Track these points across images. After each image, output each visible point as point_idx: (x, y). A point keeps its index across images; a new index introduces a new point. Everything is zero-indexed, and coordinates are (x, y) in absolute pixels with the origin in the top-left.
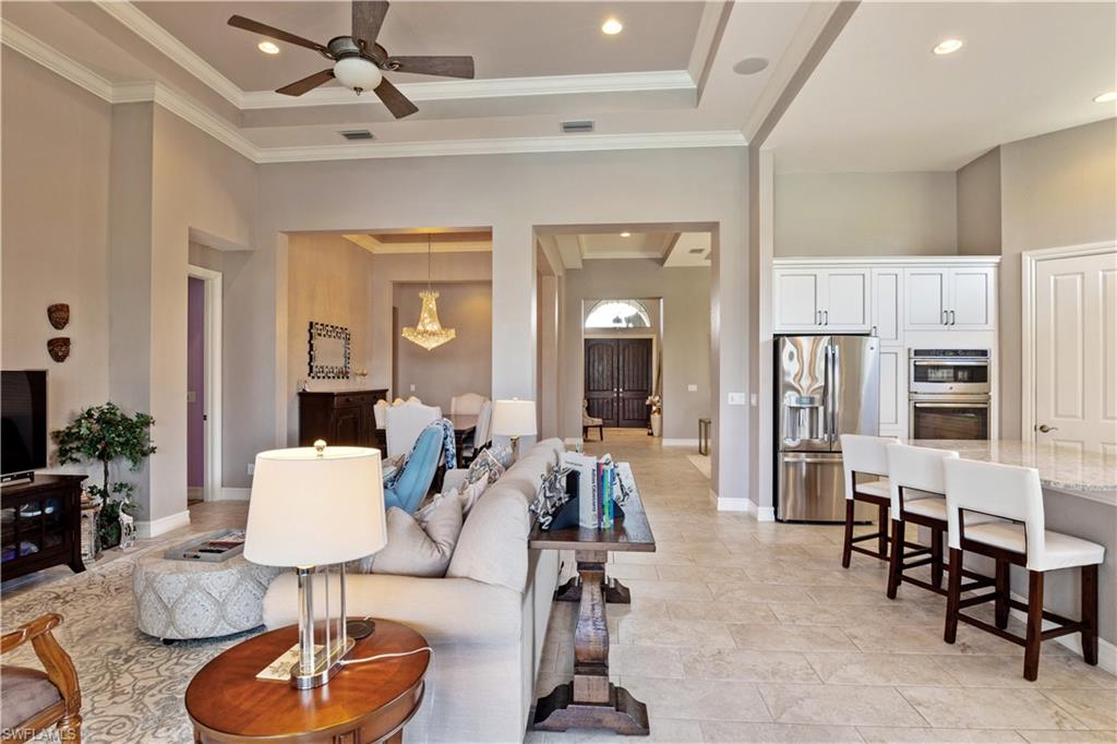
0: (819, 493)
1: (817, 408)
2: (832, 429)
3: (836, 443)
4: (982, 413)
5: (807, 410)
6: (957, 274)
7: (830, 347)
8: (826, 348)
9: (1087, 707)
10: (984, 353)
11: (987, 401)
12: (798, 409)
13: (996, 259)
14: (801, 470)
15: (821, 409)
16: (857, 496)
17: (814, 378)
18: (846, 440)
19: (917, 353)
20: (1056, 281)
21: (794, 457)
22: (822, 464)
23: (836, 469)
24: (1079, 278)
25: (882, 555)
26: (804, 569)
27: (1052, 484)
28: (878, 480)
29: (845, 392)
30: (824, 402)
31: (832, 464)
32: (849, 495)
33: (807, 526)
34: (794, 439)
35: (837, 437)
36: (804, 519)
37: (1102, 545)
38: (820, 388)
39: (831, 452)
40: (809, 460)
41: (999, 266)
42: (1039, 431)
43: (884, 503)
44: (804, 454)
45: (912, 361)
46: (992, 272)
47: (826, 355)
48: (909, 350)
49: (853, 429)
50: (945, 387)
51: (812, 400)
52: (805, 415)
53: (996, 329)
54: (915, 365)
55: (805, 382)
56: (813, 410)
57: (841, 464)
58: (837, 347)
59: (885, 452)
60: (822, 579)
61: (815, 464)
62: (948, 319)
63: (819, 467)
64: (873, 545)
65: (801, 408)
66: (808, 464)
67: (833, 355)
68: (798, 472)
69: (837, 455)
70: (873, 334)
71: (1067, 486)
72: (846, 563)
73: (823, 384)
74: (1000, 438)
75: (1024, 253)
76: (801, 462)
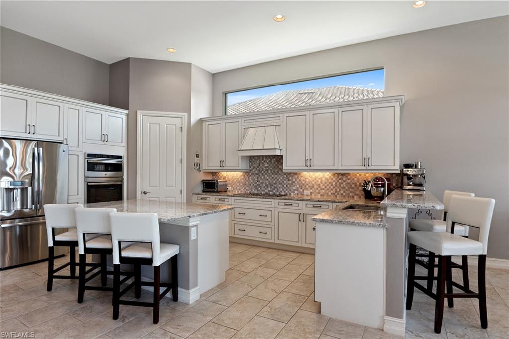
0: (29, 245)
1: (27, 188)
2: (38, 202)
3: (40, 210)
4: (120, 187)
5: (19, 190)
6: (109, 116)
7: (36, 149)
8: (34, 149)
9: (180, 326)
10: (120, 157)
11: (122, 181)
12: (13, 190)
13: (126, 112)
14: (16, 231)
15: (30, 189)
16: (56, 243)
17: (25, 169)
18: (47, 207)
19: (90, 155)
20: (150, 126)
21: (10, 223)
22: (31, 225)
23: (41, 227)
24: (158, 126)
25: (72, 276)
26: (19, 302)
27: (162, 220)
28: (68, 231)
29: (46, 177)
30: (32, 184)
31: (38, 224)
32: (51, 244)
33: (21, 268)
34: (9, 211)
35: (41, 207)
36: (19, 264)
37: (179, 245)
38: (29, 175)
39: (37, 216)
40: (21, 223)
41: (128, 115)
42: (143, 194)
43: (73, 244)
44: (17, 220)
45: (87, 160)
46: (124, 117)
47: (34, 154)
48: (85, 153)
49: (52, 201)
50: (103, 174)
51: (23, 183)
52: (18, 193)
53: (126, 145)
54: (88, 162)
55: (17, 171)
56: (24, 191)
57: (44, 223)
58: (41, 149)
59: (73, 213)
60: (33, 306)
61: (26, 225)
62: (105, 138)
63: (29, 227)
64: (66, 272)
65: (15, 189)
66: (20, 226)
67: (39, 154)
68: (14, 233)
69: (41, 218)
70: (65, 143)
71: (168, 220)
72: (49, 288)
73: (31, 172)
74: (128, 199)
75: (138, 111)
76: (15, 226)
